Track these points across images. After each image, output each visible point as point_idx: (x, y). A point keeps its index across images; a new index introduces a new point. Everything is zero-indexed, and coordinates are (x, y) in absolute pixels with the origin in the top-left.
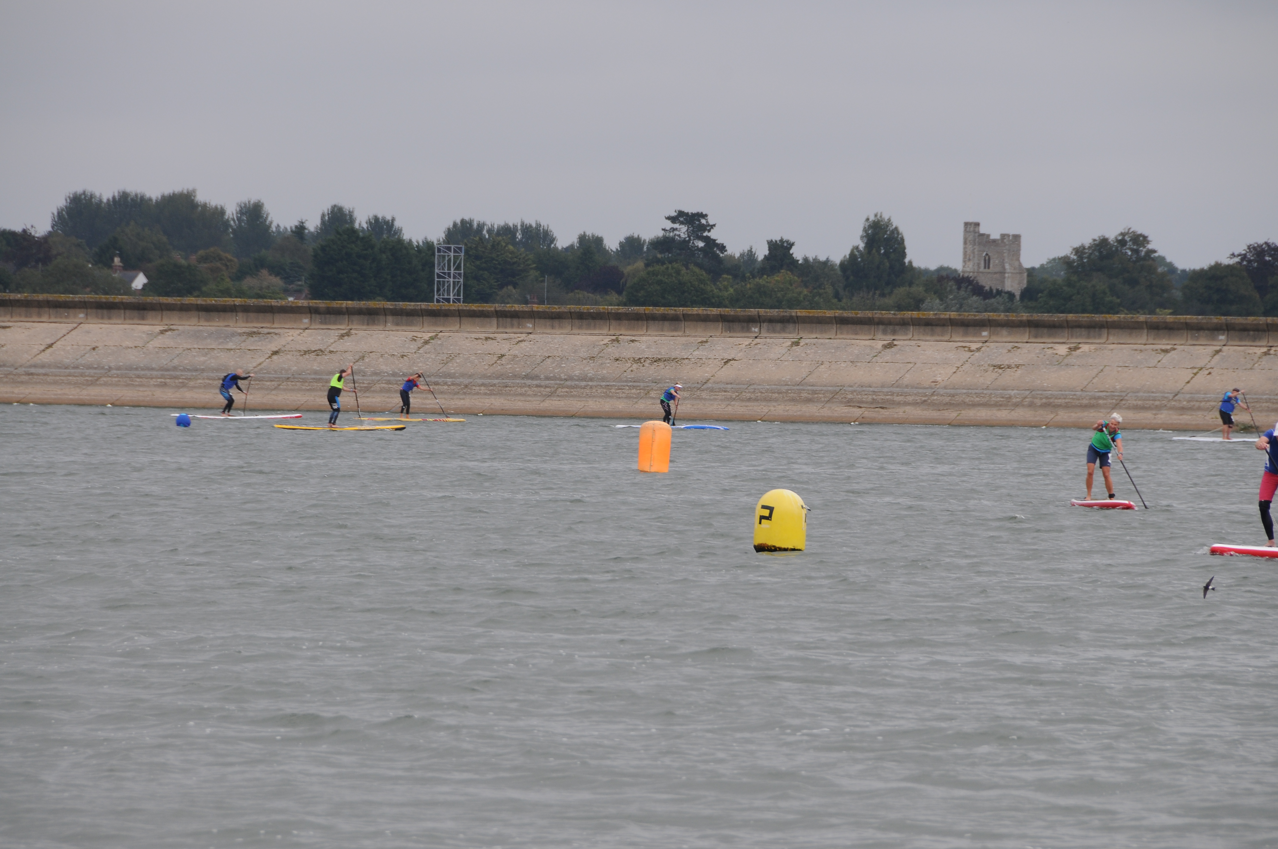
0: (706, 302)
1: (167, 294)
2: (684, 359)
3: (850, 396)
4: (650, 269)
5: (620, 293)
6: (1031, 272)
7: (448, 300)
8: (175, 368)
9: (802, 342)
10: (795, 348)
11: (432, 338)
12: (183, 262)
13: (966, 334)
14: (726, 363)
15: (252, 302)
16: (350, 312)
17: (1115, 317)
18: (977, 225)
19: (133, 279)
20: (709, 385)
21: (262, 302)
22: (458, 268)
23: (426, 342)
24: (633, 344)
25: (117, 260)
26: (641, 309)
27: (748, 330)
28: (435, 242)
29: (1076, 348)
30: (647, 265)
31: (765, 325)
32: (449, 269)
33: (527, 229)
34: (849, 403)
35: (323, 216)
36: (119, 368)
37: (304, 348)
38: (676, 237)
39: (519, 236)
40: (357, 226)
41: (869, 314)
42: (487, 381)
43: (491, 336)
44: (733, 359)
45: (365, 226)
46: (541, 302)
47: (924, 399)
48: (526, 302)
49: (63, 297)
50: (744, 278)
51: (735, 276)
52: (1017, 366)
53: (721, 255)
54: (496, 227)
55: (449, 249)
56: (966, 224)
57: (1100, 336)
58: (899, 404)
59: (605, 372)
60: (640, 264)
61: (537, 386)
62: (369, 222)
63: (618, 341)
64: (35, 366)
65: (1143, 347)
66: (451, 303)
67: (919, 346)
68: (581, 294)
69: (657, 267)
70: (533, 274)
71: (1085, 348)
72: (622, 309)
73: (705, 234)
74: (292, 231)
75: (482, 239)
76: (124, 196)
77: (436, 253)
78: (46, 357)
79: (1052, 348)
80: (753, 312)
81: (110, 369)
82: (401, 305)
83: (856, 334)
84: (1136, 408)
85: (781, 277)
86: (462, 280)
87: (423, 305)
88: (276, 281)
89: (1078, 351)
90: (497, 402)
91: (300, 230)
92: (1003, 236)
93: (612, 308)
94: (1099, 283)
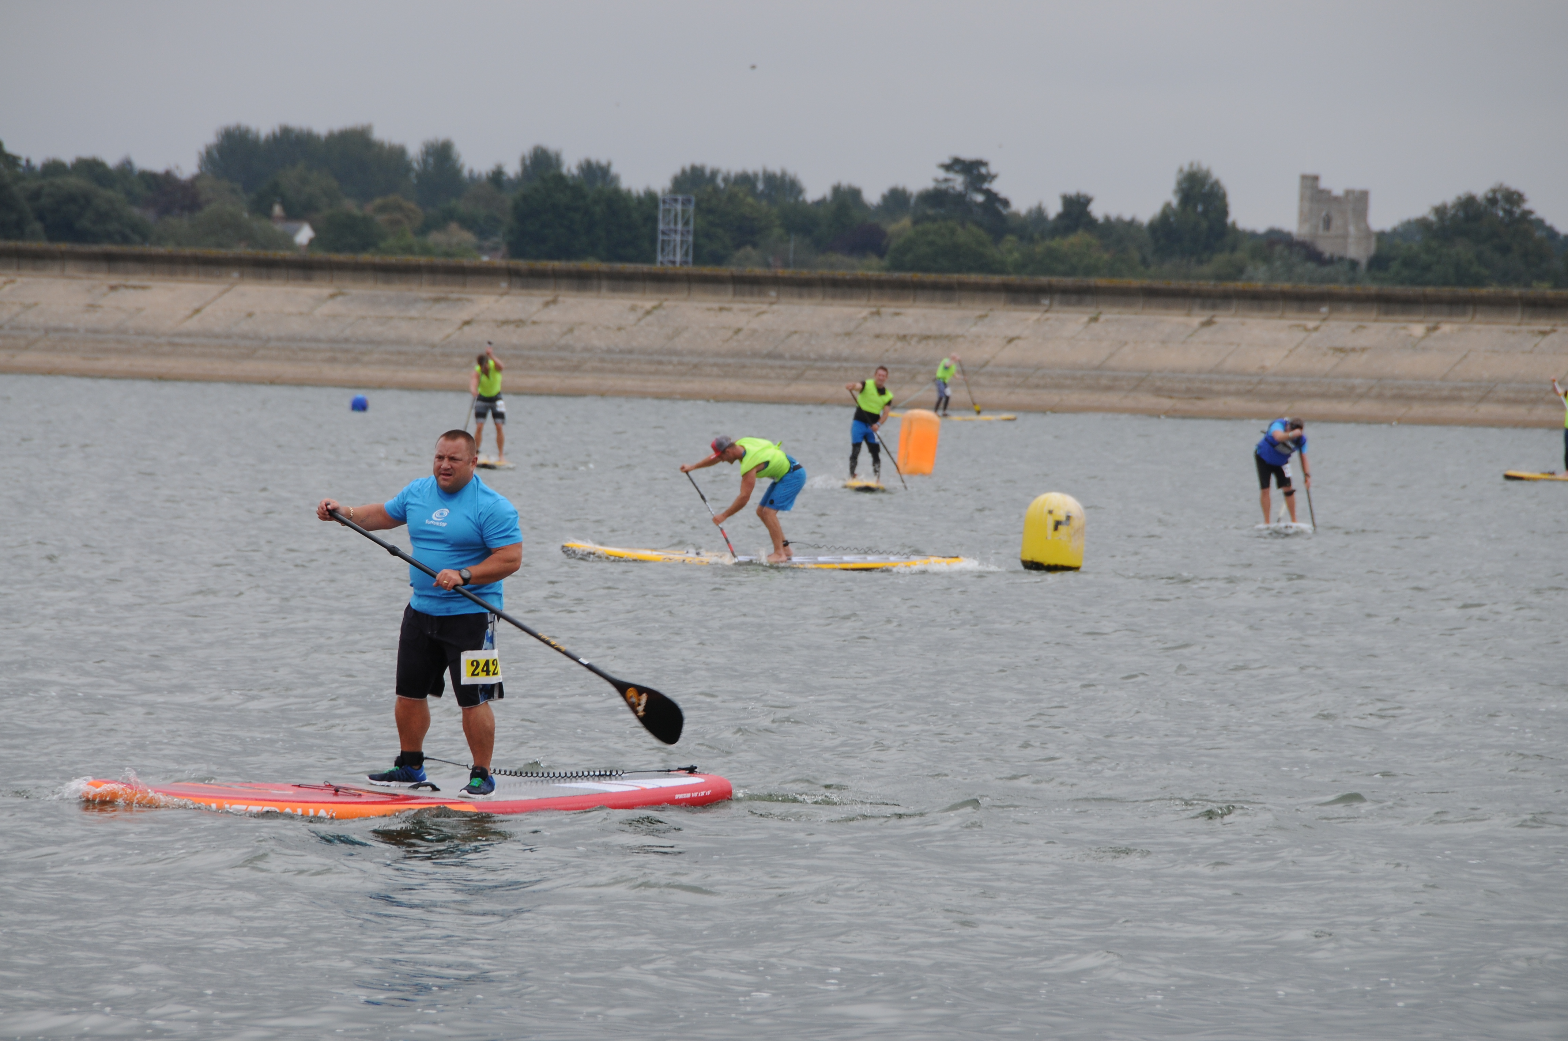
0: (986, 267)
1: (337, 250)
2: (957, 336)
3: (1159, 384)
4: (920, 228)
5: (881, 254)
6: (1381, 236)
7: (674, 262)
8: (346, 340)
9: (1103, 318)
10: (1093, 325)
11: (655, 308)
12: (356, 212)
13: (1301, 310)
14: (1011, 340)
15: (440, 261)
16: (557, 277)
17: (1484, 291)
18: (1316, 178)
19: (296, 231)
20: (989, 368)
21: (452, 262)
22: (686, 223)
23: (648, 313)
24: (897, 318)
25: (277, 210)
26: (908, 276)
27: (1037, 302)
28: (660, 194)
29: (1435, 328)
30: (915, 222)
31: (1057, 297)
32: (676, 223)
33: (770, 179)
34: (1158, 392)
35: (523, 159)
36: (279, 339)
37: (501, 317)
38: (951, 191)
39: (760, 186)
40: (564, 170)
41: (1183, 284)
42: (720, 360)
43: (726, 305)
44: (1018, 338)
45: (575, 171)
46: (786, 265)
47: (1249, 387)
48: (768, 265)
49: (214, 252)
50: (1031, 240)
51: (1021, 238)
52: (1364, 349)
53: (1005, 212)
54: (733, 174)
55: (676, 200)
56: (1304, 178)
57: (1464, 314)
58: (1218, 394)
59: (862, 351)
60: (906, 222)
61: (782, 367)
62: (581, 168)
63: (878, 313)
64: (180, 335)
65: (1517, 328)
66: (678, 265)
67: (1243, 324)
68: (835, 258)
69: (928, 226)
70: (777, 231)
71: (1446, 328)
72: (885, 275)
73: (986, 186)
74: (488, 178)
75: (716, 189)
76: (286, 132)
77: (661, 206)
78: (193, 324)
79: (1404, 328)
80: (1043, 280)
81: (269, 339)
82: (619, 266)
83: (1167, 307)
84: (1507, 401)
85: (1078, 239)
86: (690, 239)
87: (645, 268)
88: (468, 237)
89: (1437, 333)
90: (732, 386)
91: (497, 177)
92: (1348, 193)
93: (873, 274)
94: (1462, 250)
